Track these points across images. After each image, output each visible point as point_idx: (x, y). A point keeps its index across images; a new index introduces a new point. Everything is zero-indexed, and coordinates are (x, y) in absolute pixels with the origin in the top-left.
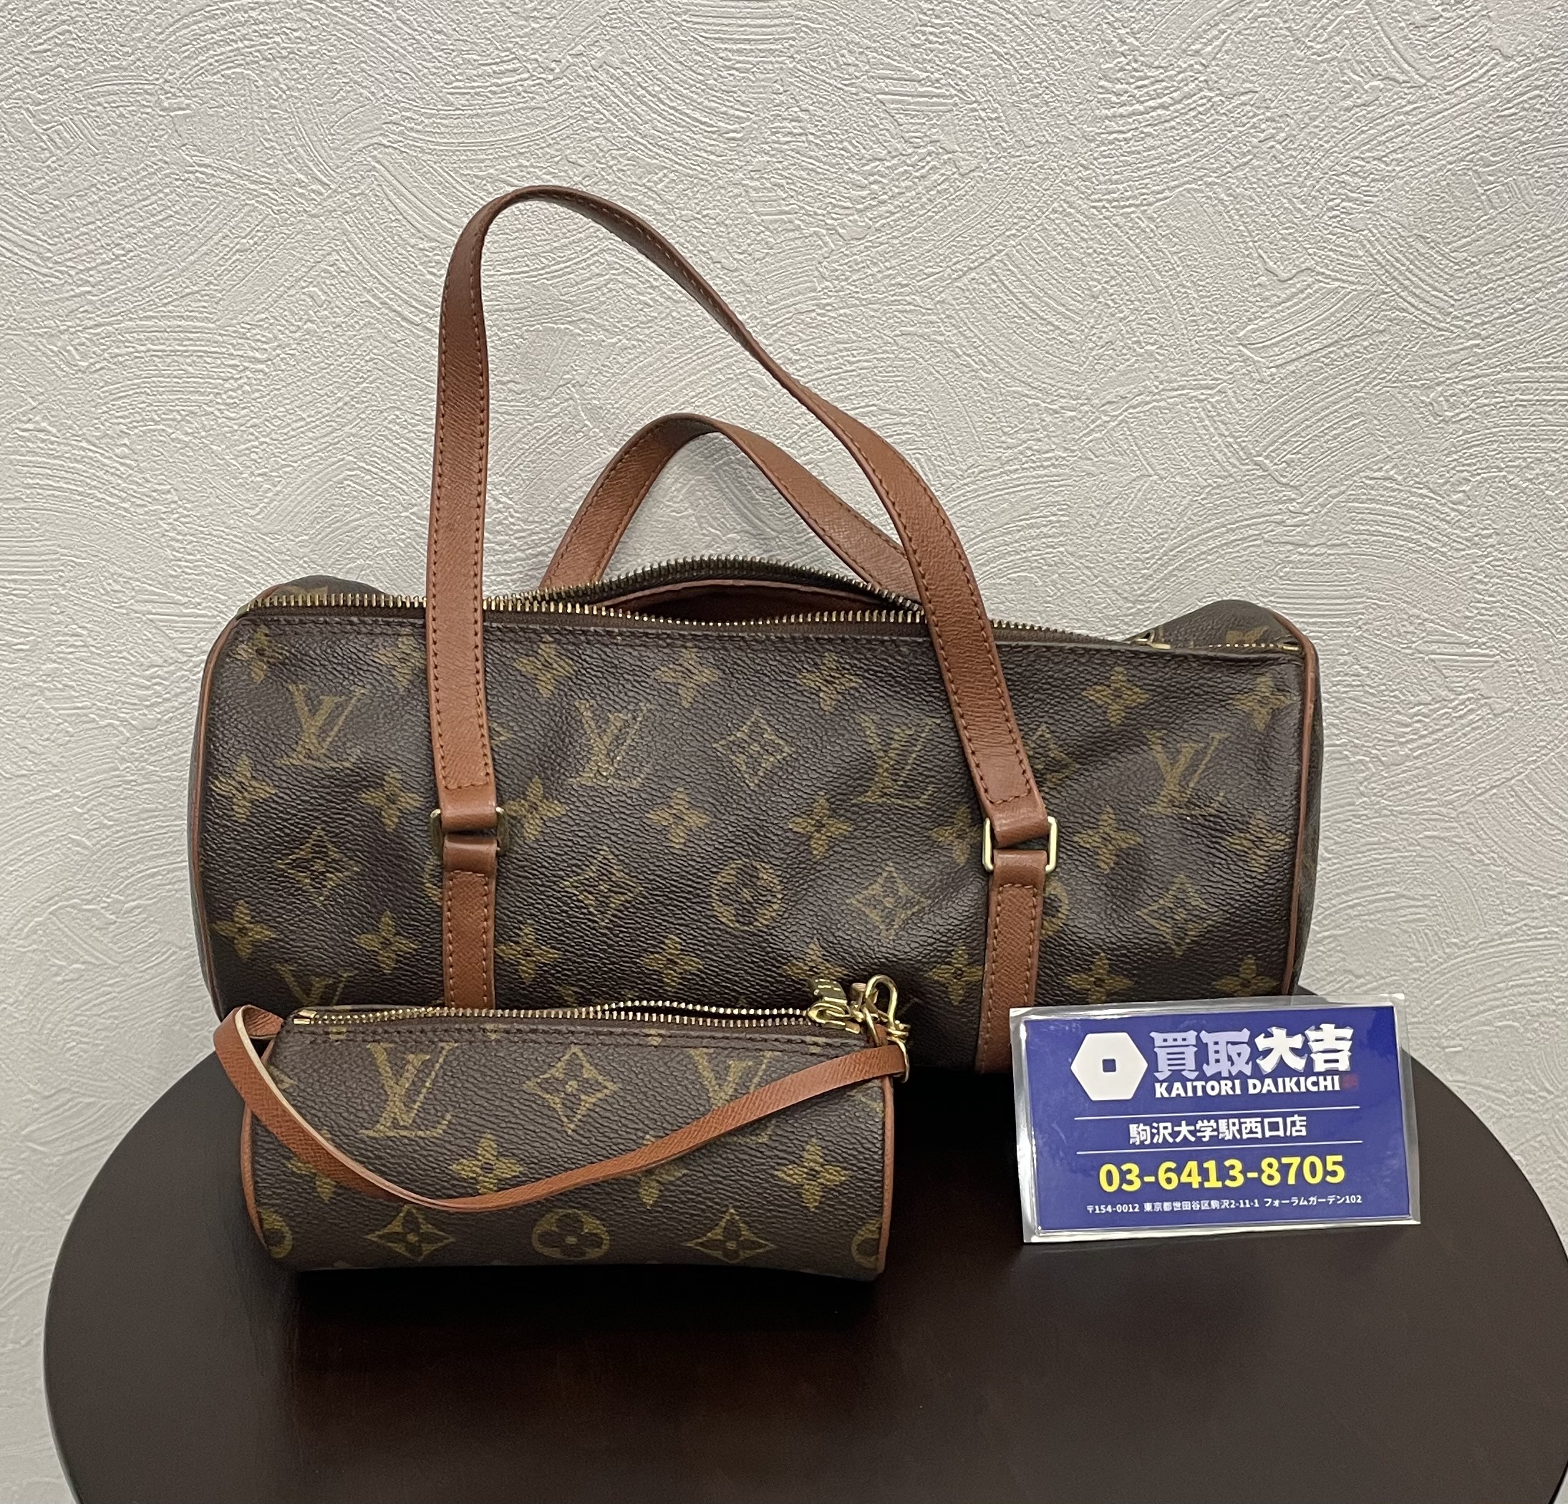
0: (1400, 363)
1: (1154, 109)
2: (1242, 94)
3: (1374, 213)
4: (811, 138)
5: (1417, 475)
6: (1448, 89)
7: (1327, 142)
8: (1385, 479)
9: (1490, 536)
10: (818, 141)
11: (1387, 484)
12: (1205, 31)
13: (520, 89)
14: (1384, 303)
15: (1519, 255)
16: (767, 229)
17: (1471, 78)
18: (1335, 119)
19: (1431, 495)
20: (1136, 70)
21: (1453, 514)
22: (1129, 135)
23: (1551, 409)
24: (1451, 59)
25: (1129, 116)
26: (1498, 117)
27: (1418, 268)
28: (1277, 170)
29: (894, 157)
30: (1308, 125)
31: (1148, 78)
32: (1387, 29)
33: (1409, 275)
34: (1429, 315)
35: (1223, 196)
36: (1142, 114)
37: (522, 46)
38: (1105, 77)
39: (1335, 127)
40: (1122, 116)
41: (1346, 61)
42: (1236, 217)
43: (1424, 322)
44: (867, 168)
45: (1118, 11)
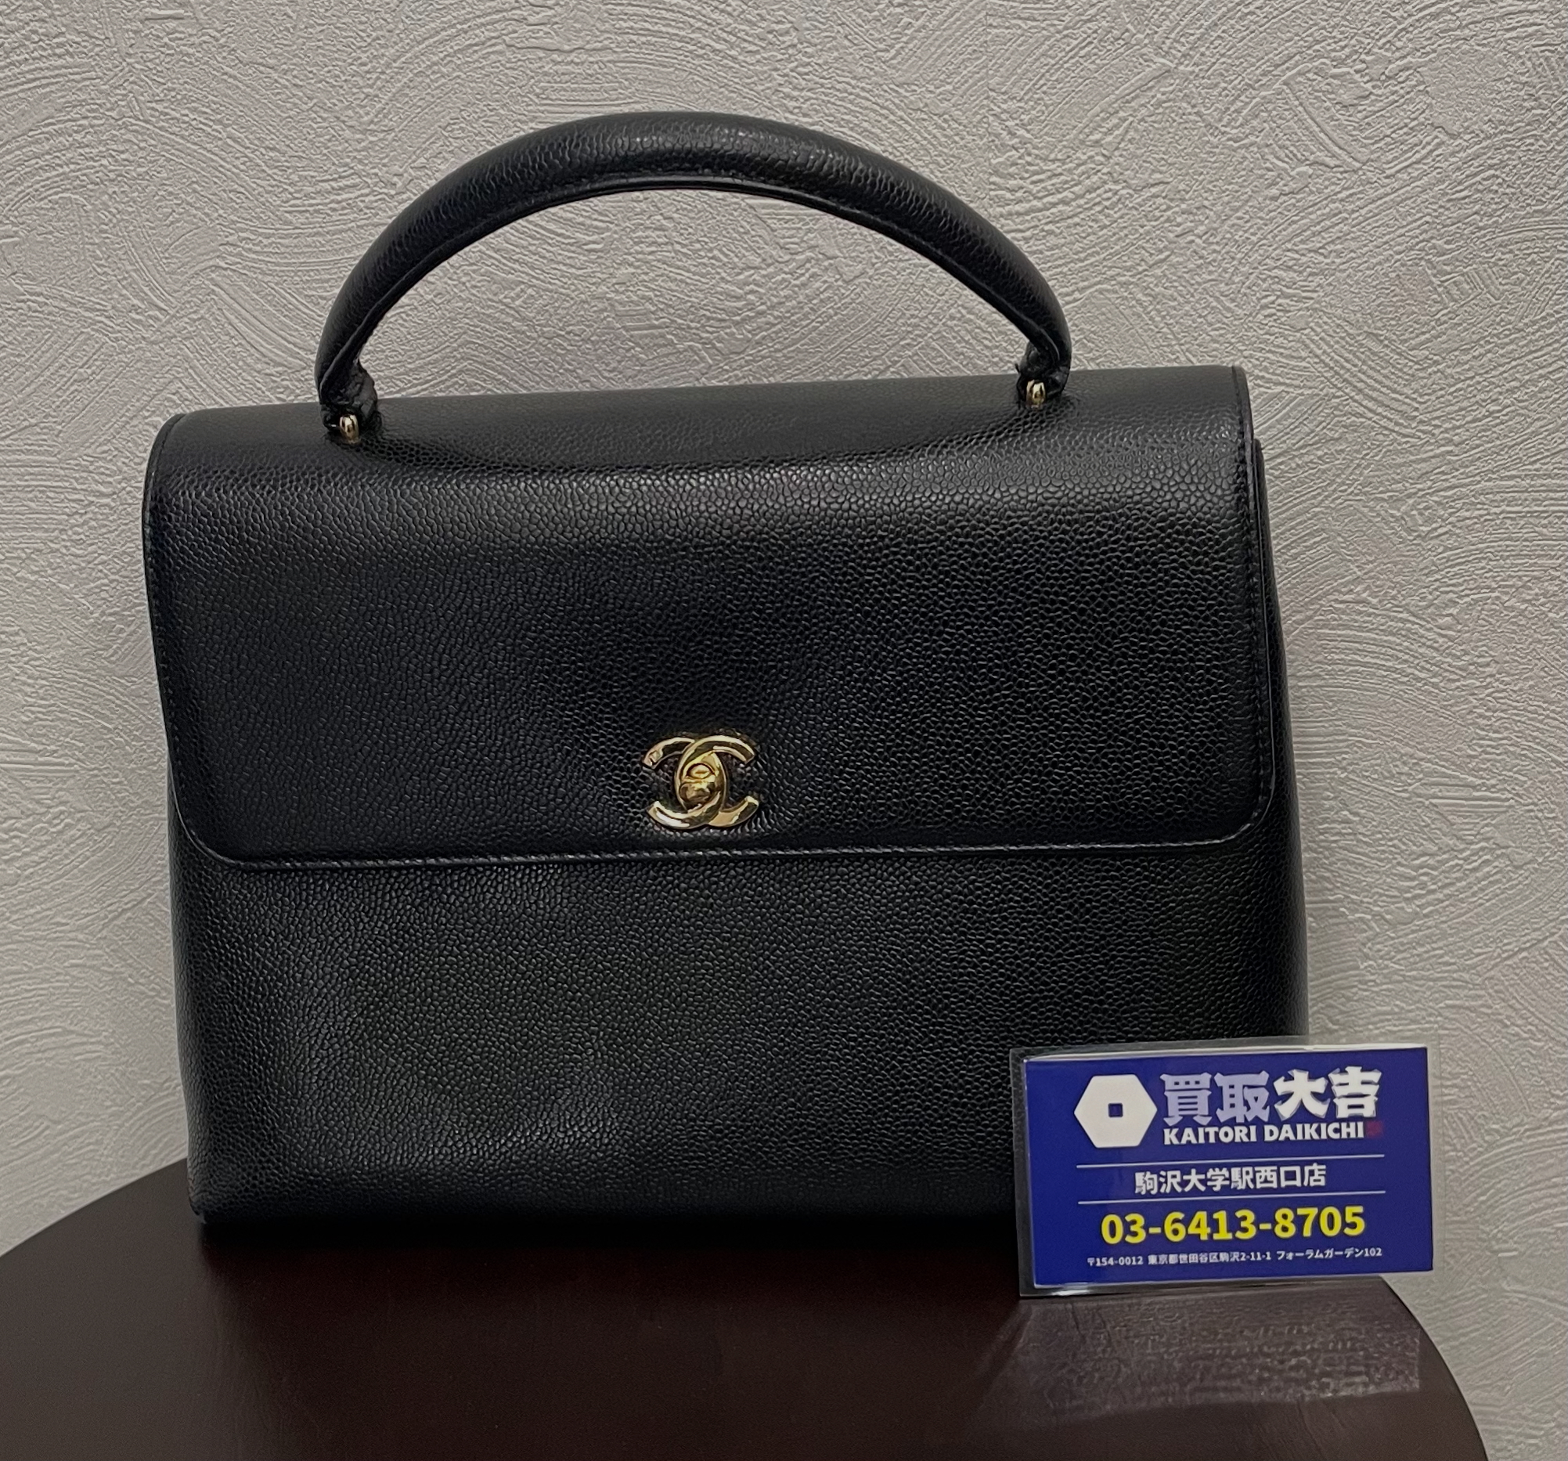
0: (1361, 474)
1: (1054, 205)
2: (1153, 185)
3: (1315, 310)
4: (678, 247)
5: (1394, 598)
6: (1388, 172)
7: (1254, 234)
8: (1358, 602)
9: (1488, 665)
10: (684, 250)
11: (1359, 607)
12: (1104, 120)
13: (362, 205)
14: (1336, 408)
15: (1489, 351)
16: (638, 345)
17: (1413, 159)
18: (1261, 210)
19: (1412, 619)
20: (1029, 164)
21: (1441, 640)
22: (1028, 234)
23: (1545, 522)
24: (1388, 140)
25: (1027, 213)
26: (1449, 201)
27: (1372, 368)
28: (1199, 267)
29: (769, 266)
30: (1229, 217)
31: (1044, 172)
32: (1310, 109)
33: (1363, 377)
34: (1390, 419)
35: (1140, 296)
36: (1040, 210)
37: (360, 161)
38: (996, 173)
39: (1261, 218)
40: (1019, 214)
41: (1267, 146)
42: (1158, 319)
43: (1386, 428)
44: (741, 277)
45: (1005, 102)
